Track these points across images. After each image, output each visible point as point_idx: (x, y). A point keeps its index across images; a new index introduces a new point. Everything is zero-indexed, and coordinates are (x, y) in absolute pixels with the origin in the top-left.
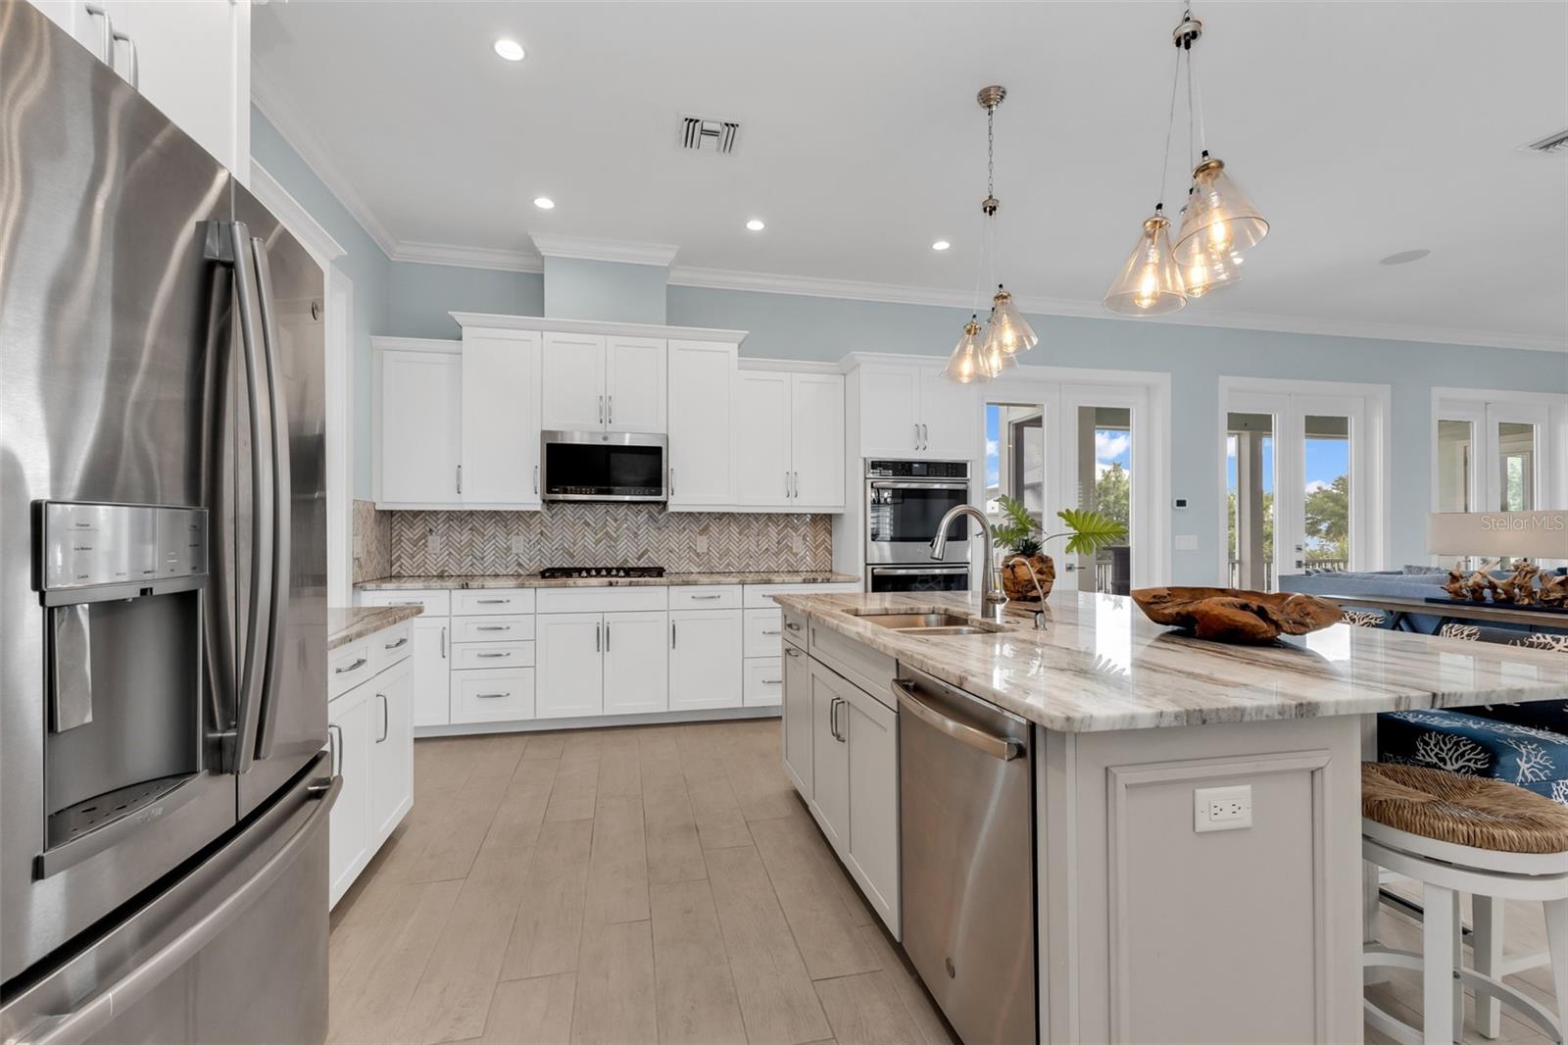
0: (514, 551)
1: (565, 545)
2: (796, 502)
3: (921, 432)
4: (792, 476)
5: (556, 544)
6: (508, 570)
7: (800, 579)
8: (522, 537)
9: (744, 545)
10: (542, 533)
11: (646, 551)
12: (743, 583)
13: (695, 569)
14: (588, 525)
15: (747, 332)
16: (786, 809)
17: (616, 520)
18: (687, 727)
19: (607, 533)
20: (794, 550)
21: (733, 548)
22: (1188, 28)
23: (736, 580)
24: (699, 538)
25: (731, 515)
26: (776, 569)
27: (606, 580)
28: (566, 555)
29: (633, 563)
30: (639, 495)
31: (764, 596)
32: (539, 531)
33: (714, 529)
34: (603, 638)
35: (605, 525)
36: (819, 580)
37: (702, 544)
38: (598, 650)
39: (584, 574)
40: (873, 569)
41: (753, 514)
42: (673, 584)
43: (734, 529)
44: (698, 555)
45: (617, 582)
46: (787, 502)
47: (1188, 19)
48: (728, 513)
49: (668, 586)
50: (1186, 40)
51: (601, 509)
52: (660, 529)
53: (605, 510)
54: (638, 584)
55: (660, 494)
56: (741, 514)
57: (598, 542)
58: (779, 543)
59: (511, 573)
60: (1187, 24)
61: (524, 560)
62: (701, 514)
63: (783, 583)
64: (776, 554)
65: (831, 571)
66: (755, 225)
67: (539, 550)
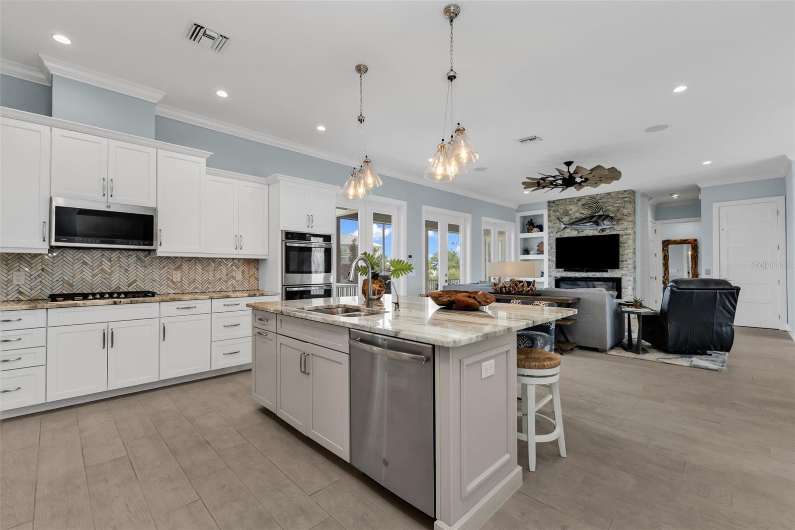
0: (15, 282)
1: (65, 278)
2: (240, 252)
3: (310, 218)
4: (239, 237)
5: (57, 276)
6: (8, 297)
7: (247, 295)
8: (23, 273)
9: (205, 277)
10: (43, 270)
11: (135, 281)
12: (211, 298)
13: (171, 291)
14: (86, 264)
15: (213, 153)
16: (259, 419)
17: (110, 261)
18: (173, 388)
19: (102, 270)
20: (237, 279)
21: (198, 278)
22: (452, 74)
23: (207, 297)
24: (175, 272)
25: (197, 258)
26: (226, 290)
27: (111, 301)
28: (65, 285)
29: (124, 289)
30: (136, 245)
31: (224, 305)
32: (41, 268)
33: (185, 267)
34: (108, 339)
35: (101, 264)
36: (258, 295)
37: (177, 276)
38: (104, 348)
39: (91, 297)
40: (286, 288)
41: (211, 258)
42: (163, 301)
43: (199, 268)
44: (174, 283)
45: (120, 302)
46: (236, 252)
47: (452, 70)
48: (195, 258)
49: (160, 302)
50: (451, 78)
51: (98, 254)
52: (145, 267)
53: (101, 254)
54: (137, 302)
55: (152, 245)
56: (203, 258)
57: (94, 276)
58: (227, 275)
59: (12, 299)
60: (452, 72)
61: (25, 289)
62: (176, 258)
63: (237, 297)
64: (226, 281)
65: (258, 290)
66: (222, 94)
67: (41, 281)
